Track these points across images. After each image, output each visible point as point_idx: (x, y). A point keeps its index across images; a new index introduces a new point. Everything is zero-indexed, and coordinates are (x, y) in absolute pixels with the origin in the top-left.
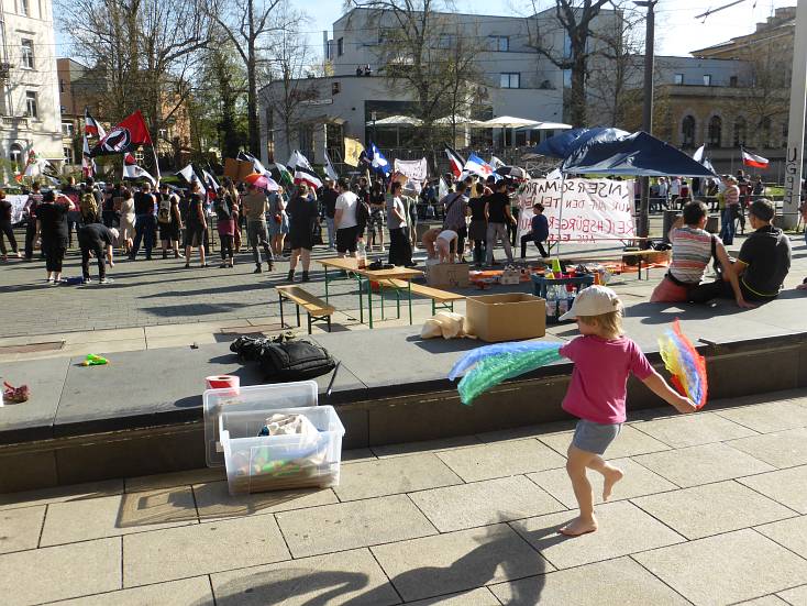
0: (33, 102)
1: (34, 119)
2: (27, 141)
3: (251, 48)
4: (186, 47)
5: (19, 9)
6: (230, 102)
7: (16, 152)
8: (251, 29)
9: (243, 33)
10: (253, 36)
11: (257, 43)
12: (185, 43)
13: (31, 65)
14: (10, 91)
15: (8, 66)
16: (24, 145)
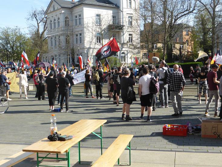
0: (131, 38)
1: (131, 43)
2: (127, 51)
3: (214, 11)
4: (185, 13)
5: (128, 6)
6: (205, 34)
7: (123, 55)
8: (214, 4)
9: (211, 6)
10: (215, 7)
11: (217, 9)
12: (185, 11)
13: (131, 25)
14: (123, 34)
15: (123, 26)
16: (126, 52)
